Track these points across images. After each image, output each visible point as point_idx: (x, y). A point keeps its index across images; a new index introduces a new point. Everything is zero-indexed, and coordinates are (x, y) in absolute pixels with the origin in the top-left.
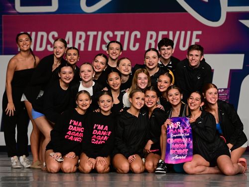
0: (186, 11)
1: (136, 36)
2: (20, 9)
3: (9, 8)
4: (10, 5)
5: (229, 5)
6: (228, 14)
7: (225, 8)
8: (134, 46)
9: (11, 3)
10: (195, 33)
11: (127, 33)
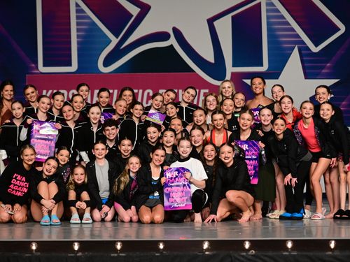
0: (193, 71)
1: (148, 93)
2: (42, 69)
3: (33, 69)
4: (33, 65)
5: (233, 66)
6: (233, 74)
7: (230, 69)
8: (147, 103)
9: (34, 63)
10: (203, 91)
11: (141, 91)
